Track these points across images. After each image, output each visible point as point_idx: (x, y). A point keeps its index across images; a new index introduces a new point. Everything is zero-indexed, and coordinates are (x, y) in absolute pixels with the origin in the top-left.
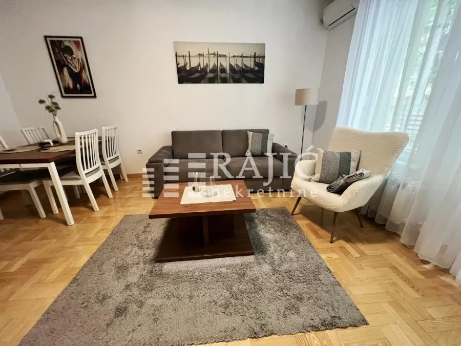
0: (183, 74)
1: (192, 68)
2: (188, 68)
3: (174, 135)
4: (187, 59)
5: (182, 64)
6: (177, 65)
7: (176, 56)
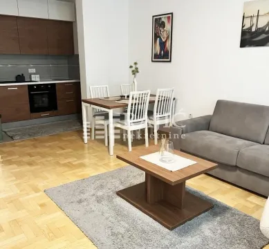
0: (247, 36)
1: (258, 30)
2: (253, 29)
3: (219, 103)
4: (255, 19)
5: (247, 26)
6: (243, 27)
7: (244, 17)
